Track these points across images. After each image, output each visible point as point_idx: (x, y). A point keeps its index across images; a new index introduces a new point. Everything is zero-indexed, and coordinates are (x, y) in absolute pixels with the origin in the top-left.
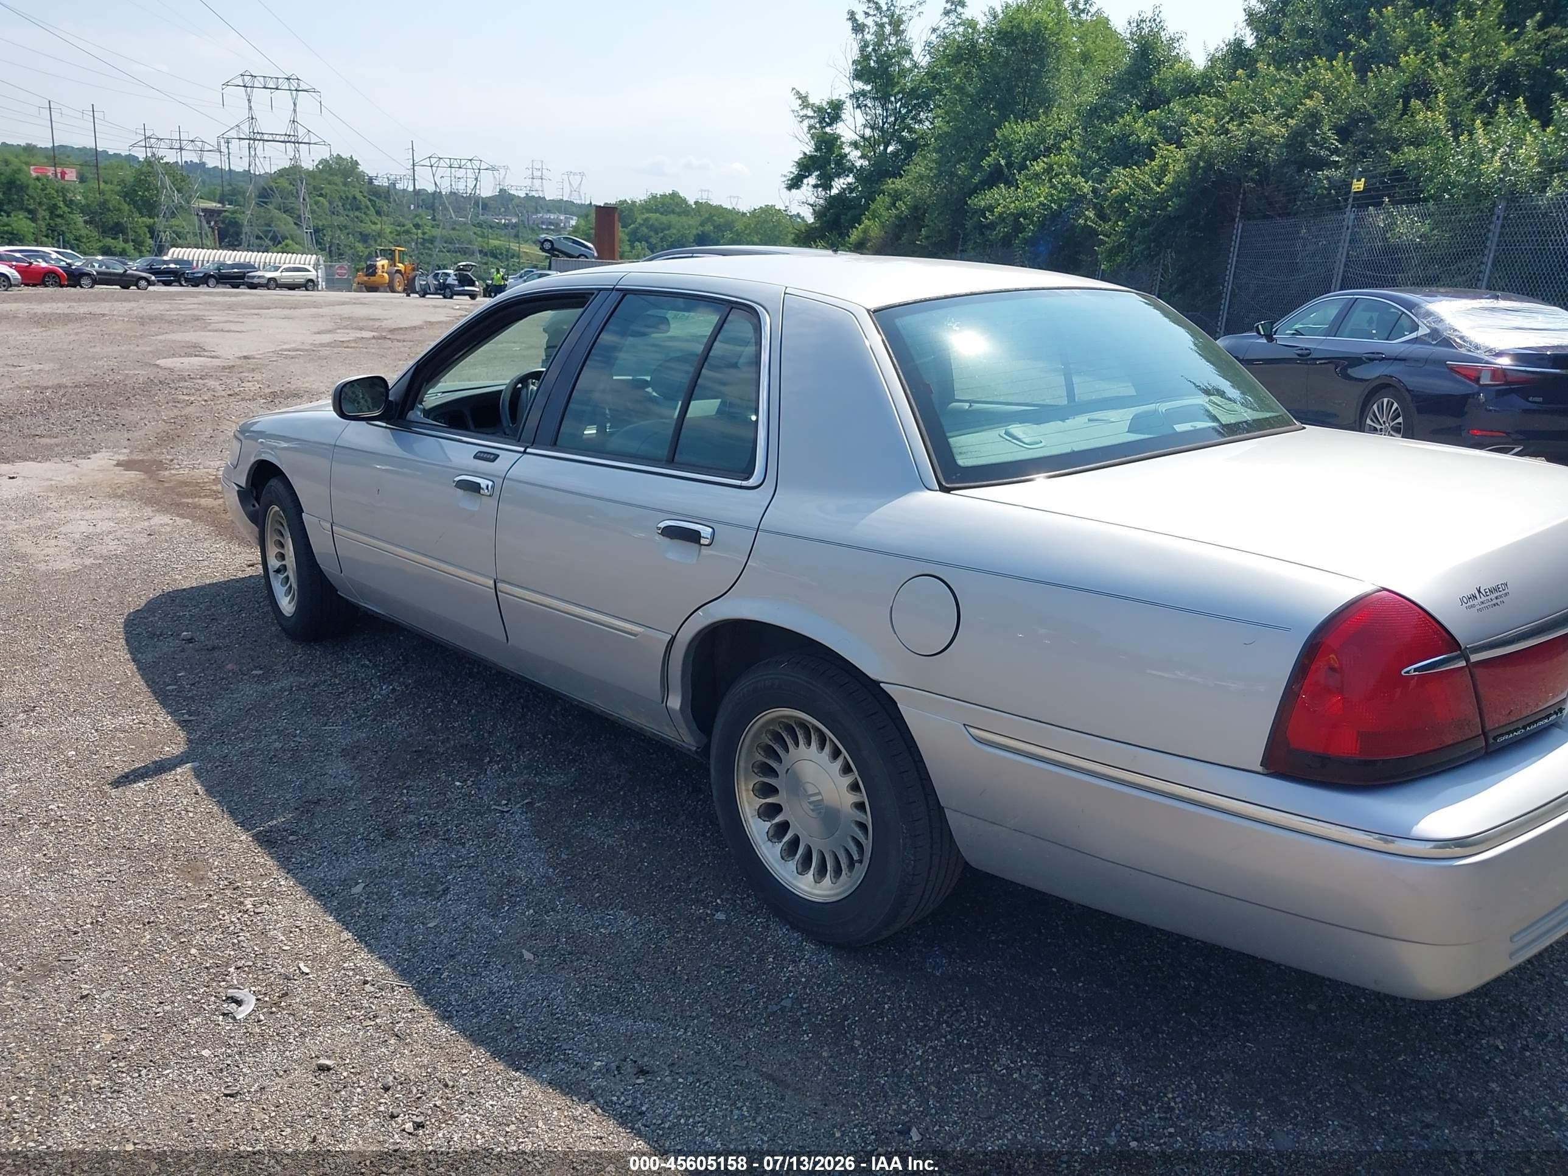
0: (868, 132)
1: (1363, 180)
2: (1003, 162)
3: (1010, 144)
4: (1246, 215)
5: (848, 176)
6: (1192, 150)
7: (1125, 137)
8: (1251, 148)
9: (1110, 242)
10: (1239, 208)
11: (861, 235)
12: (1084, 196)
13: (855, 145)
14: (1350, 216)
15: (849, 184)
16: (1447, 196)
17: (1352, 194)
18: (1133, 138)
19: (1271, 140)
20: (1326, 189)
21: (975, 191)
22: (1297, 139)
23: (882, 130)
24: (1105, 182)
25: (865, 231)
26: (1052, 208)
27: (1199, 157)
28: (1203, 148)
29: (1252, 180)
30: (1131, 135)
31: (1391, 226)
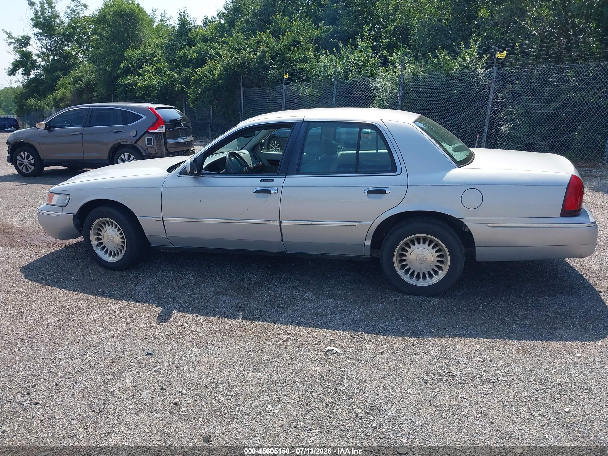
0: (44, 50)
1: (288, 74)
2: (130, 65)
3: (131, 58)
4: (244, 86)
5: (38, 69)
6: (224, 63)
7: (185, 57)
8: (244, 63)
9: (192, 96)
10: (242, 83)
11: (62, 95)
12: (176, 79)
13: (38, 56)
14: (285, 86)
15: (39, 73)
16: (317, 80)
17: (284, 79)
18: (189, 57)
19: (252, 59)
20: (274, 77)
21: (118, 77)
22: (261, 59)
23: (51, 49)
24: (182, 73)
25: (63, 94)
26: (164, 84)
27: (227, 64)
28: (228, 62)
29: (246, 74)
30: (187, 56)
31: (299, 89)
